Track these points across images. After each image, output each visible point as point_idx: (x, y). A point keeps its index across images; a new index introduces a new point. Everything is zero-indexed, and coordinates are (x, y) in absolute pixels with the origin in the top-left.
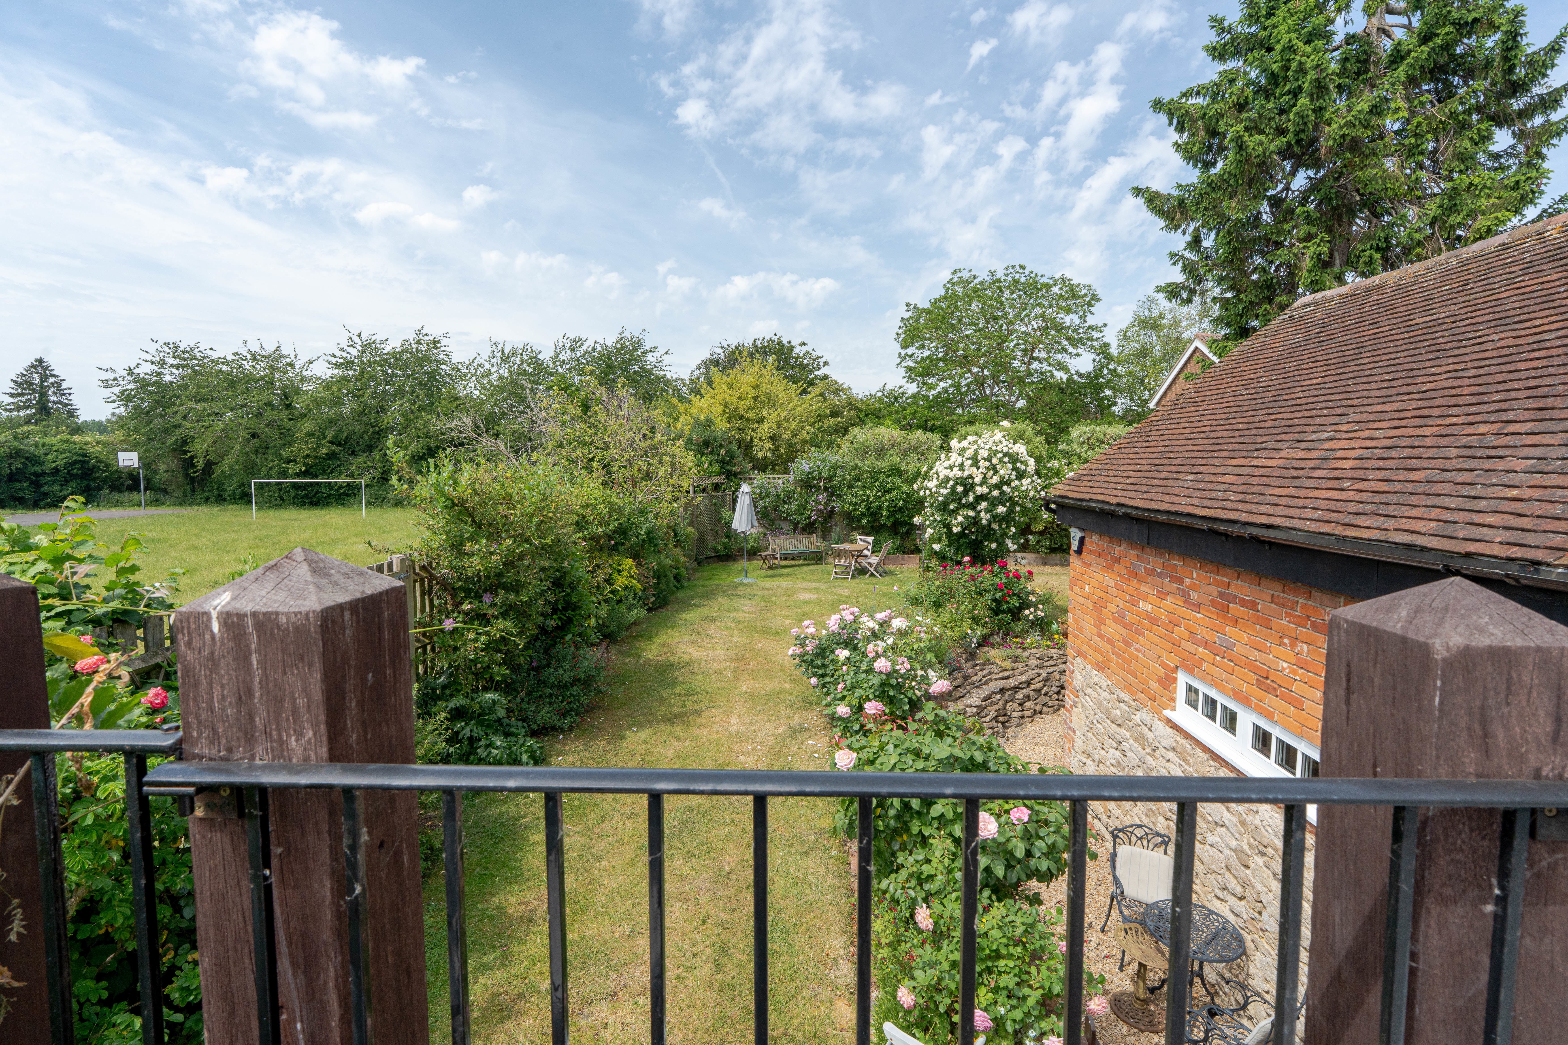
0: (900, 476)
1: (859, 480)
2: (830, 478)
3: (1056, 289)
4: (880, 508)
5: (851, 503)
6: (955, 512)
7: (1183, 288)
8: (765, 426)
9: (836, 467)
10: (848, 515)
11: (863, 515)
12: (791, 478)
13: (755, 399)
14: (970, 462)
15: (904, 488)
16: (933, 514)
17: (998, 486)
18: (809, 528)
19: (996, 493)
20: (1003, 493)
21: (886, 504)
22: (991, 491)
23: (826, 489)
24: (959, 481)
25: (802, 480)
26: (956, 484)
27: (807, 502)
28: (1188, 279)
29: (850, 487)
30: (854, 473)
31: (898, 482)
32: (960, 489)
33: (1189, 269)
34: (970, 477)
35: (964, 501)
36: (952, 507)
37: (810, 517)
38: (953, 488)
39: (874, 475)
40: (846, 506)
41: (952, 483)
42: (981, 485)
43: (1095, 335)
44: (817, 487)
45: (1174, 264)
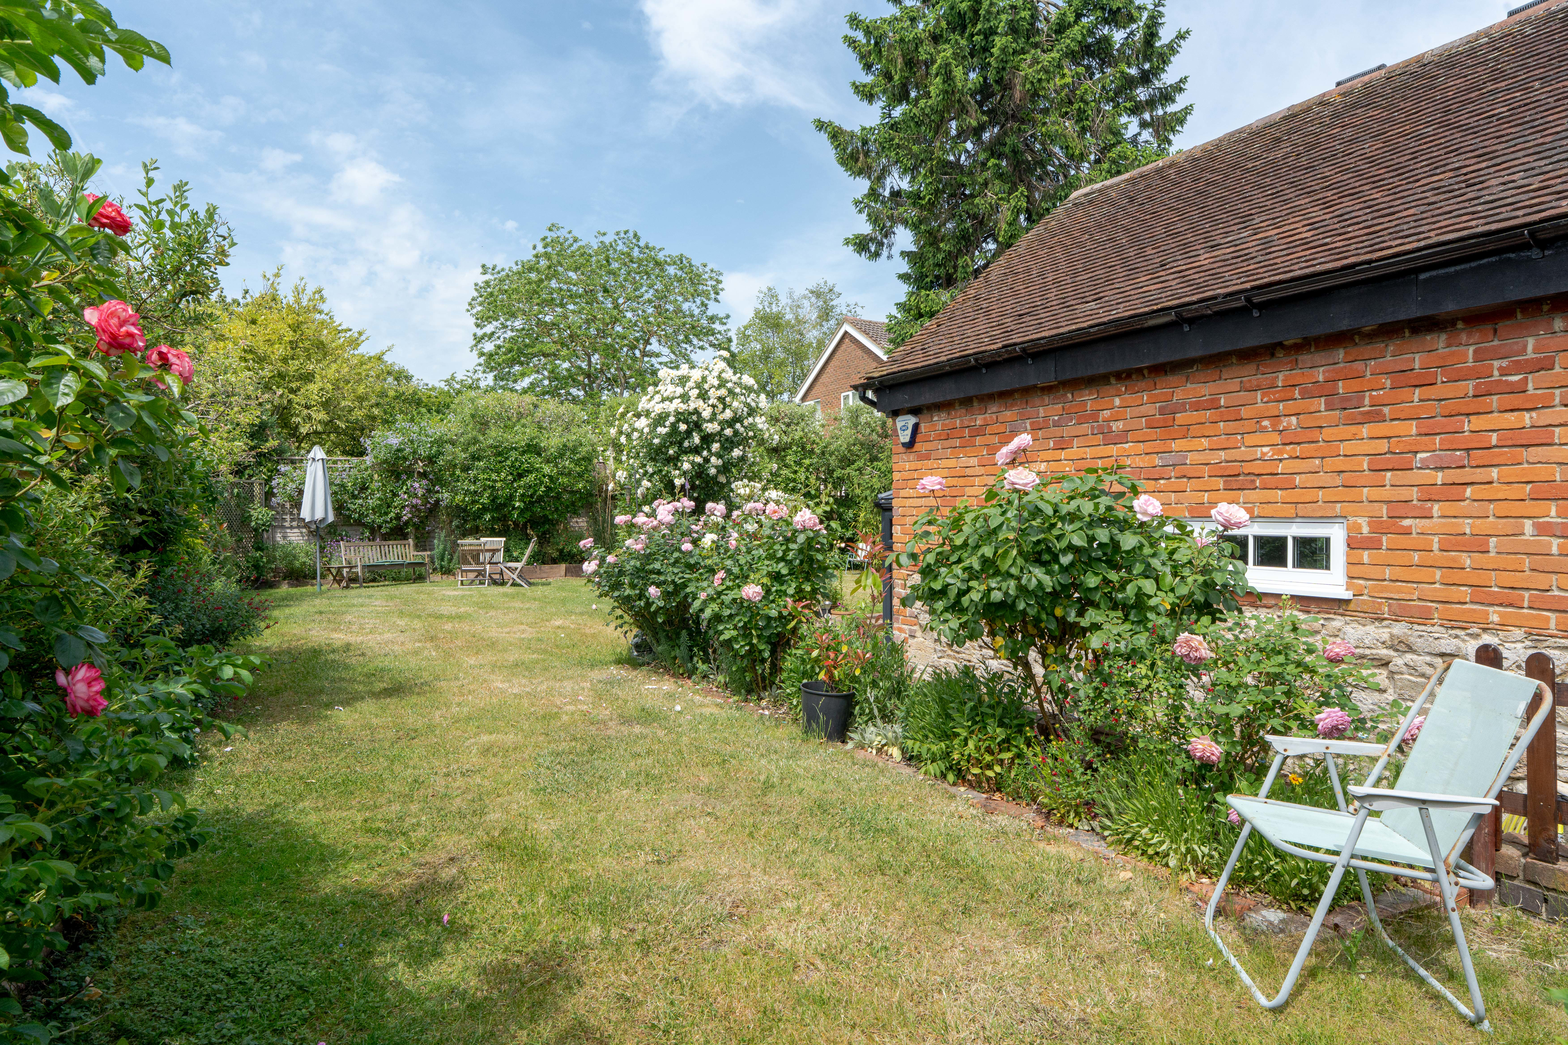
0: (539, 455)
1: (479, 459)
2: (431, 460)
3: (671, 270)
4: (511, 498)
5: (467, 492)
6: (674, 461)
7: (871, 239)
8: (313, 387)
9: (440, 442)
10: (460, 512)
11: (485, 509)
12: (368, 460)
13: (294, 345)
14: (696, 391)
15: (547, 469)
16: (644, 466)
17: (731, 423)
18: (398, 533)
19: (728, 432)
20: (736, 433)
21: (521, 491)
22: (722, 429)
23: (424, 475)
24: (681, 417)
25: (385, 461)
26: (678, 421)
27: (395, 495)
28: (874, 230)
29: (466, 469)
30: (472, 449)
31: (537, 462)
32: (683, 427)
33: (874, 219)
34: (696, 412)
35: (686, 444)
36: (671, 452)
37: (398, 517)
38: (674, 426)
39: (500, 452)
40: (459, 498)
41: (672, 419)
42: (711, 421)
43: (717, 326)
44: (410, 473)
45: (860, 212)
